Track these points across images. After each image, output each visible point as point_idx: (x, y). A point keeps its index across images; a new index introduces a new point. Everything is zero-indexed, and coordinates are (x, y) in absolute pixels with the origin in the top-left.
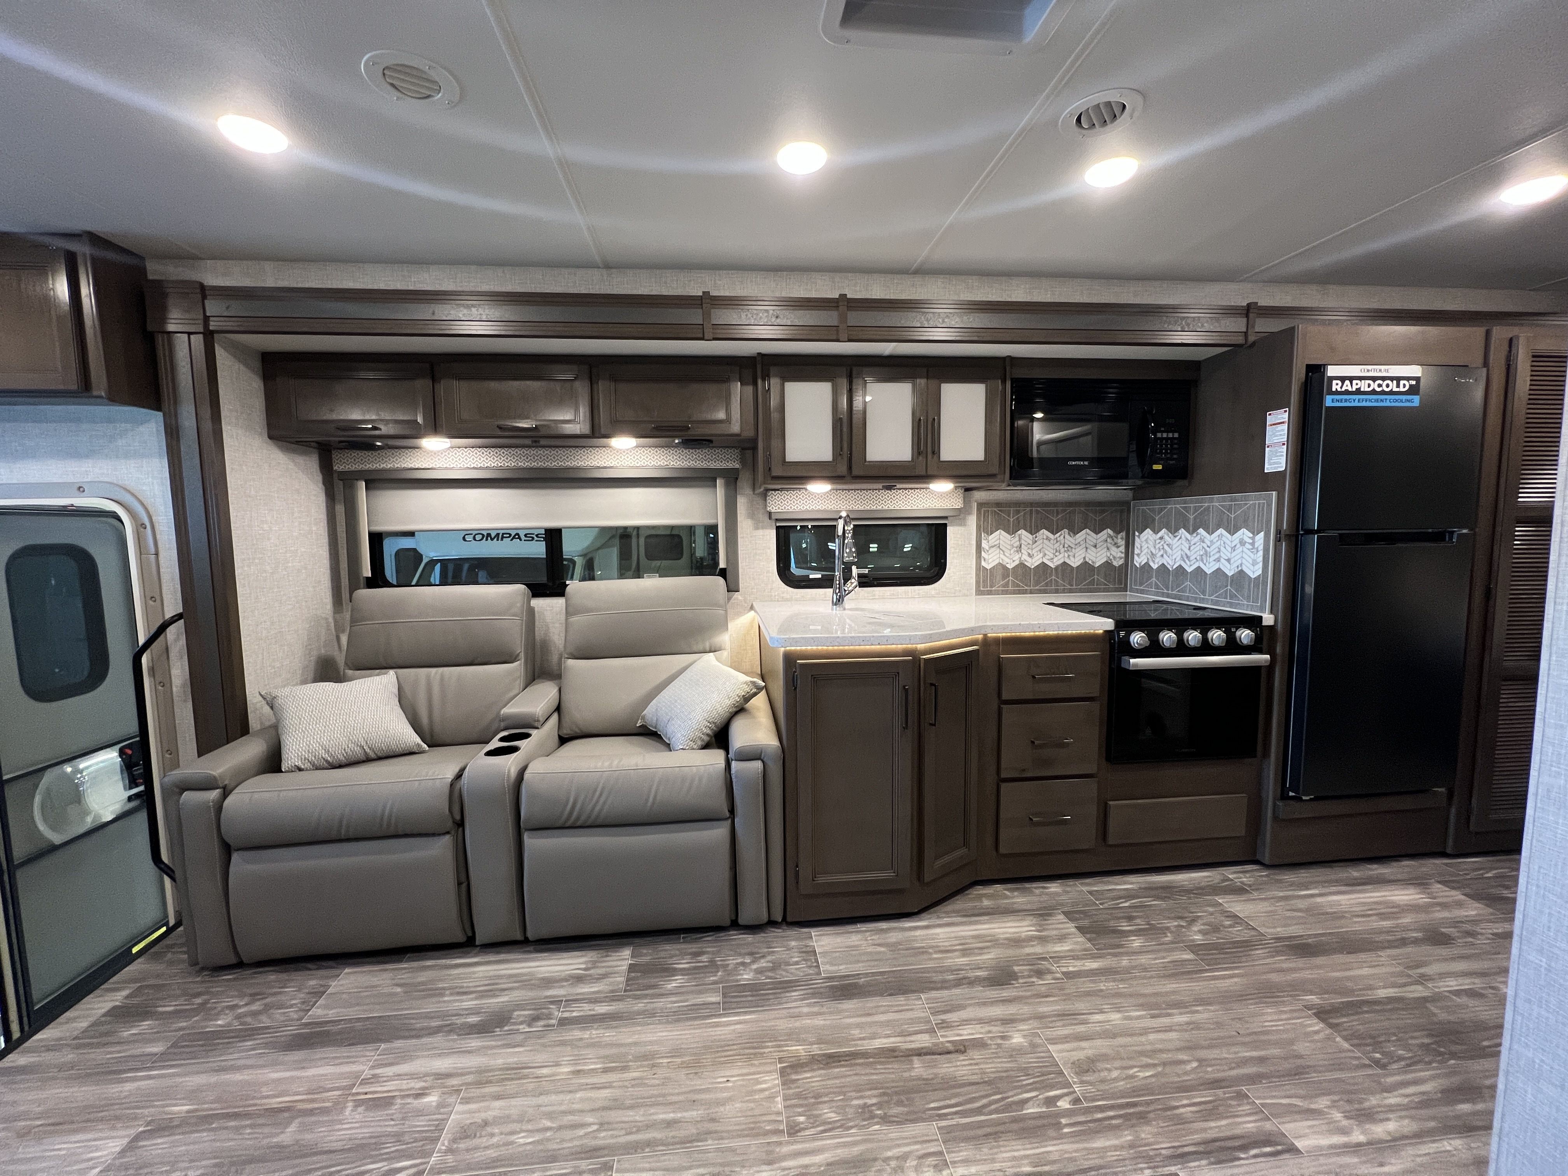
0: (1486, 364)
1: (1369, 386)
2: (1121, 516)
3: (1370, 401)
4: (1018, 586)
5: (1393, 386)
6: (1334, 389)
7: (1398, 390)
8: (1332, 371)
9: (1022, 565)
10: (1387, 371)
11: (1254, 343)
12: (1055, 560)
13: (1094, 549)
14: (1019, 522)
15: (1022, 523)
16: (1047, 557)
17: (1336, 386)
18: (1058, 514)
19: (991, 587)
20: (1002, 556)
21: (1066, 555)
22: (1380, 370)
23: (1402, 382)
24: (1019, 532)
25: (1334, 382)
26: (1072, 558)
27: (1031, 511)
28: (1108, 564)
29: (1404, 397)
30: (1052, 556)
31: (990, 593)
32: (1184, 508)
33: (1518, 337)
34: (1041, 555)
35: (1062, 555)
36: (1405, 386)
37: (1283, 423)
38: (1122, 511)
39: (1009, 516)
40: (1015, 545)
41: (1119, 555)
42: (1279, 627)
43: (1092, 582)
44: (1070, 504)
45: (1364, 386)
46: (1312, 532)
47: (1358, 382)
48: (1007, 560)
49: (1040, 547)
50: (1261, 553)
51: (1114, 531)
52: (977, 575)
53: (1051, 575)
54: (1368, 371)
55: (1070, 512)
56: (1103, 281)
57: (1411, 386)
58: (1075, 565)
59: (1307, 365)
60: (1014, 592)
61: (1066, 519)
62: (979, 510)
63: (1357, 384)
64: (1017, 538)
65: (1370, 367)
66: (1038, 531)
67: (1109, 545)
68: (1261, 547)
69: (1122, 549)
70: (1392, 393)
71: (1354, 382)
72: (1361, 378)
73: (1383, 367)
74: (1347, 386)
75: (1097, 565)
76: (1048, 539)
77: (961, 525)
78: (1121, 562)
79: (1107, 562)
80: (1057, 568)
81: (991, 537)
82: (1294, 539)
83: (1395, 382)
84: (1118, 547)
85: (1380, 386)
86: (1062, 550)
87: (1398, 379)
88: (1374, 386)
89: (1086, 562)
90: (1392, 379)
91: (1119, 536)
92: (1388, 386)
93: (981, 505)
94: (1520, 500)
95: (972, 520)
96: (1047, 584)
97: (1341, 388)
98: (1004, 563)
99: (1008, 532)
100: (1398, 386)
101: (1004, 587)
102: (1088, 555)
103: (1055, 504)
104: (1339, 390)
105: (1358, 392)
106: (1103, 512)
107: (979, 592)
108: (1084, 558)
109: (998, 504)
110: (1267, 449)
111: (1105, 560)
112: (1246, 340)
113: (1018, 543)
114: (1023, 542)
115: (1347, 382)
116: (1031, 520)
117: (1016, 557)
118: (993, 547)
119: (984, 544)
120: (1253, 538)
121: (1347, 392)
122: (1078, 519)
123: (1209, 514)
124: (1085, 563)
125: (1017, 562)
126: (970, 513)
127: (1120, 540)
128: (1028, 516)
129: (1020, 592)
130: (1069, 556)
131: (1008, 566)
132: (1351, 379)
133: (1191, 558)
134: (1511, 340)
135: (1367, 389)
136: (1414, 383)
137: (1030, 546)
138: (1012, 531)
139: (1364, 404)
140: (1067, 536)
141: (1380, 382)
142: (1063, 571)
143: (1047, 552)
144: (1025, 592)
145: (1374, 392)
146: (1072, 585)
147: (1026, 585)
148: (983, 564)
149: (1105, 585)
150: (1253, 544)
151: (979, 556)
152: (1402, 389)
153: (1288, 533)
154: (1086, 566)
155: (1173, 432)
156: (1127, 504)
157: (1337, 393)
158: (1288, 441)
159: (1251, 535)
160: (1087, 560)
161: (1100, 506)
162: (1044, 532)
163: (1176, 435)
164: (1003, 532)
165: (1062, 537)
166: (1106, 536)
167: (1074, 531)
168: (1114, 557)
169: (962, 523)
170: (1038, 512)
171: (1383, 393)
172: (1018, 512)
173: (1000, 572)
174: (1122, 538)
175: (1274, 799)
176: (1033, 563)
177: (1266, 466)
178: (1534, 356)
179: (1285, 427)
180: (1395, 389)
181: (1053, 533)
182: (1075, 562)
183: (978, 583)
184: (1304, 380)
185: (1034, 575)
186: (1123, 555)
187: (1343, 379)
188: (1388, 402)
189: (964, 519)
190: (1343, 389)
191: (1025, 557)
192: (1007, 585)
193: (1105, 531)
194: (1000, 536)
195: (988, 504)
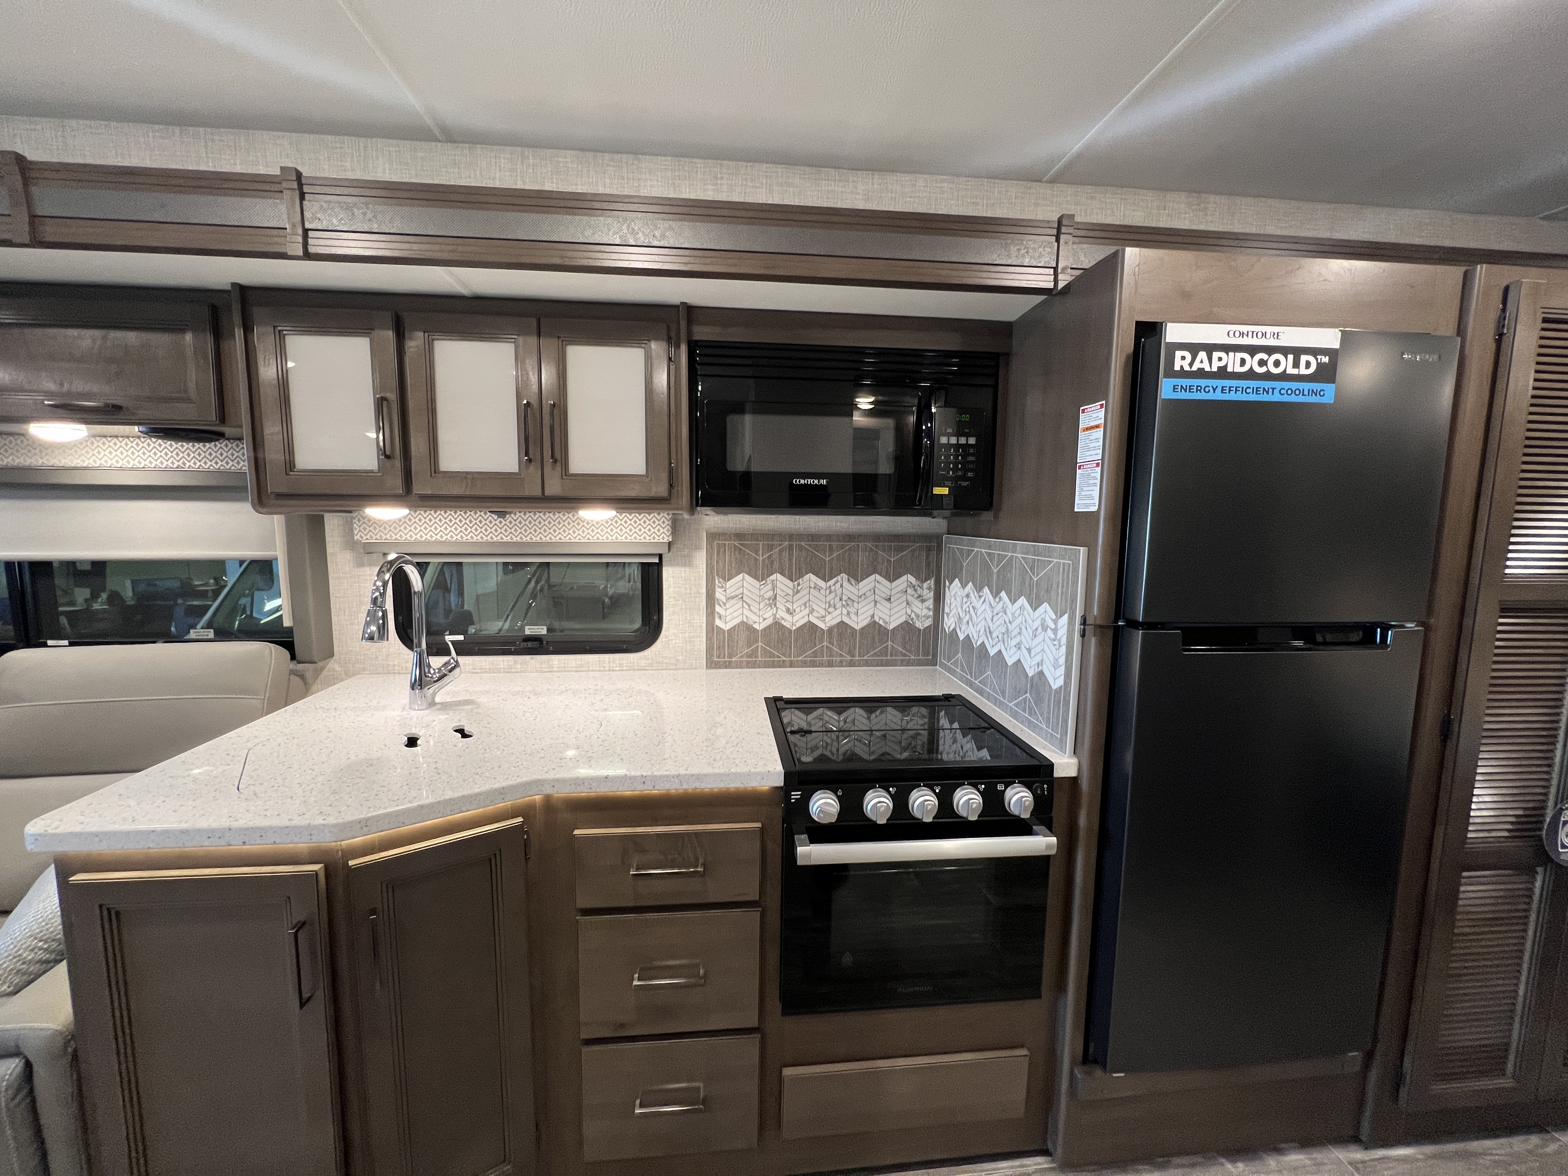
0: (1461, 331)
1: (1243, 362)
2: (927, 558)
3: (1244, 390)
4: (772, 655)
5: (1287, 364)
6: (1177, 368)
7: (1295, 371)
8: (1174, 333)
9: (777, 625)
10: (1277, 336)
11: (1067, 287)
12: (827, 619)
13: (887, 604)
14: (772, 563)
15: (776, 565)
16: (815, 614)
17: (1182, 359)
18: (831, 549)
19: (730, 656)
20: (746, 612)
21: (845, 611)
22: (1264, 335)
23: (1304, 358)
24: (773, 577)
25: (1179, 354)
26: (854, 617)
27: (791, 546)
28: (907, 627)
29: (1306, 386)
30: (823, 612)
31: (728, 665)
32: (989, 554)
33: (1519, 283)
34: (807, 611)
35: (838, 612)
36: (1309, 365)
37: (1097, 427)
38: (929, 549)
39: (756, 552)
40: (767, 595)
41: (925, 612)
42: (1085, 784)
43: (884, 652)
44: (850, 537)
45: (1233, 362)
46: (1134, 624)
47: (1223, 355)
48: (754, 618)
49: (806, 598)
50: (1063, 649)
51: (917, 578)
52: (709, 639)
53: (821, 641)
54: (1242, 334)
55: (849, 549)
56: (807, 169)
57: (1320, 365)
58: (858, 627)
59: (1137, 322)
60: (766, 665)
61: (843, 559)
62: (710, 543)
63: (1220, 360)
64: (770, 586)
65: (1244, 328)
66: (801, 576)
67: (909, 597)
68: (1064, 641)
69: (930, 603)
70: (1284, 377)
71: (1216, 355)
72: (1227, 348)
73: (1269, 329)
74: (1202, 361)
75: (891, 627)
76: (817, 588)
77: (685, 565)
78: (928, 622)
79: (906, 622)
80: (830, 630)
81: (729, 584)
82: (1110, 633)
83: (1291, 357)
84: (923, 601)
85: (1262, 363)
86: (839, 605)
87: (1297, 352)
88: (1252, 363)
89: (875, 622)
90: (1285, 351)
91: (925, 585)
92: (1277, 364)
93: (712, 536)
94: (1507, 571)
95: (701, 558)
96: (815, 654)
97: (1191, 365)
98: (750, 623)
99: (756, 577)
100: (1296, 365)
101: (750, 656)
102: (877, 612)
103: (829, 537)
104: (1187, 368)
105: (1223, 373)
106: (900, 549)
107: (712, 664)
108: (873, 616)
109: (740, 536)
110: (1078, 471)
111: (903, 619)
112: (1056, 281)
113: (771, 593)
114: (779, 591)
115: (1202, 355)
116: (790, 560)
117: (769, 614)
118: (732, 598)
119: (719, 594)
120: (1055, 622)
121: (1201, 374)
122: (862, 558)
123: (1010, 571)
124: (873, 625)
125: (770, 621)
126: (698, 548)
127: (926, 591)
128: (786, 554)
129: (773, 665)
130: (848, 613)
131: (756, 626)
132: (1210, 349)
133: (994, 636)
134: (1506, 290)
135: (1239, 369)
136: (1326, 359)
137: (789, 598)
138: (761, 576)
139: (1232, 396)
140: (846, 584)
141: (1264, 356)
142: (840, 635)
143: (815, 607)
144: (782, 665)
145: (1251, 375)
146: (853, 656)
147: (784, 655)
148: (718, 622)
149: (905, 655)
150: (1055, 631)
151: (711, 613)
152: (1303, 371)
153: (1099, 622)
154: (875, 630)
155: (967, 436)
156: (938, 538)
157: (1183, 374)
158: (1103, 459)
159: (1054, 617)
160: (877, 619)
161: (897, 540)
162: (811, 578)
163: (972, 441)
164: (747, 577)
165: (838, 585)
166: (905, 585)
167: (857, 576)
168: (918, 616)
169: (687, 562)
170: (801, 548)
171: (1268, 376)
172: (770, 548)
173: (743, 636)
174: (929, 589)
175: (1073, 1063)
176: (794, 621)
177: (1077, 501)
178: (1545, 320)
179: (1099, 433)
180: (1291, 371)
181: (824, 579)
182: (858, 622)
183: (709, 650)
184: (1131, 349)
185: (796, 640)
186: (931, 613)
187: (1194, 349)
188: (1277, 394)
189: (689, 556)
190: (1195, 368)
191: (782, 613)
192: (753, 653)
193: (904, 578)
194: (743, 583)
195: (724, 534)
